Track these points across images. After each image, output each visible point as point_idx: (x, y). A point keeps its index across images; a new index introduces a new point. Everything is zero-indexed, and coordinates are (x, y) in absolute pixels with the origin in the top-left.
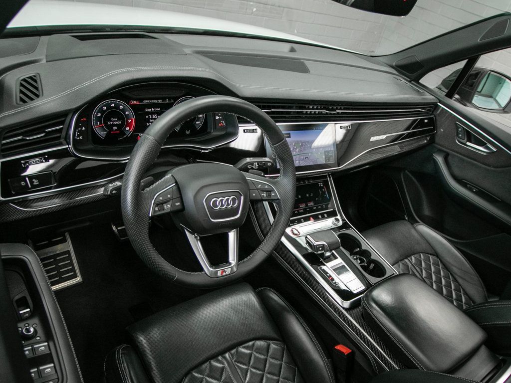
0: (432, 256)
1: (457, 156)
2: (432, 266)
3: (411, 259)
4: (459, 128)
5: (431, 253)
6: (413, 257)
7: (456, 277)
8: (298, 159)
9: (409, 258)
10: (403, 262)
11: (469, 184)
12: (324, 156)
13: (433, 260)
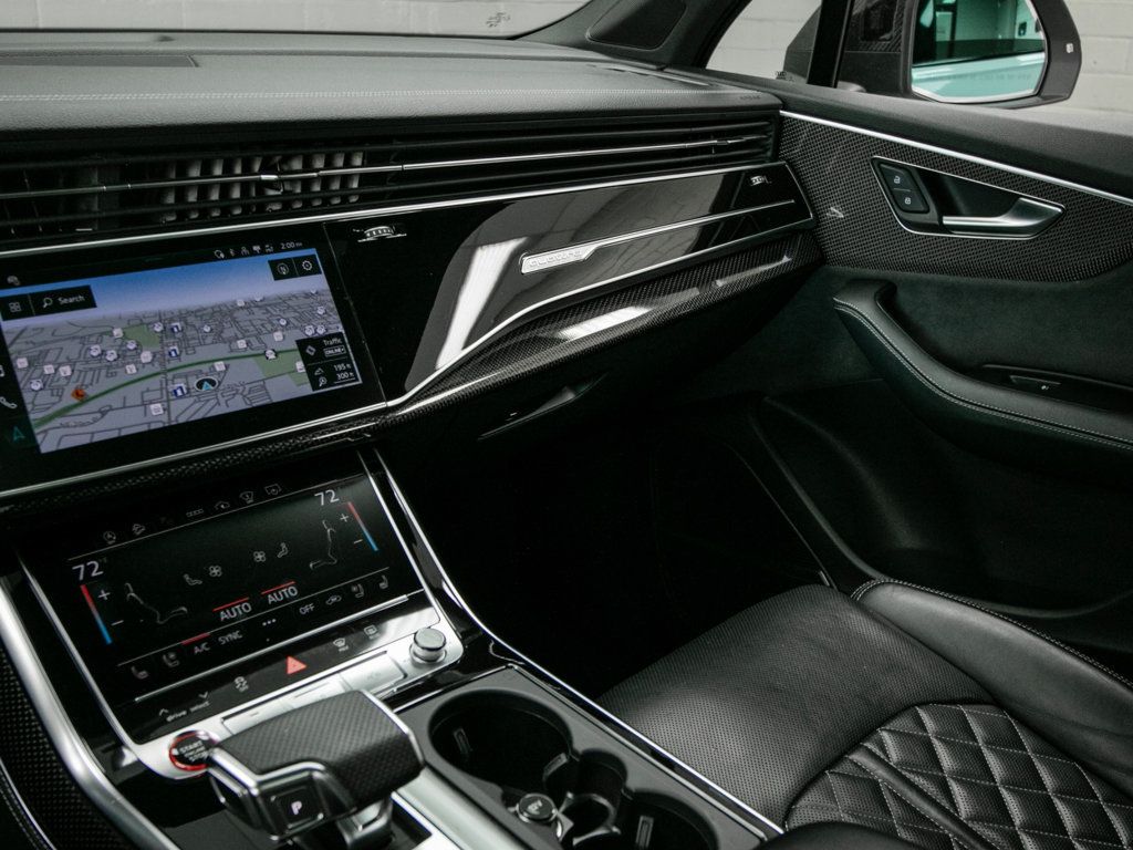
0: (975, 709)
1: (929, 283)
2: (985, 751)
3: (882, 747)
4: (893, 175)
5: (966, 695)
6: (885, 735)
7: (1115, 774)
8: (157, 395)
9: (869, 745)
10: (845, 768)
11: (1014, 373)
12: (300, 365)
13: (986, 725)
